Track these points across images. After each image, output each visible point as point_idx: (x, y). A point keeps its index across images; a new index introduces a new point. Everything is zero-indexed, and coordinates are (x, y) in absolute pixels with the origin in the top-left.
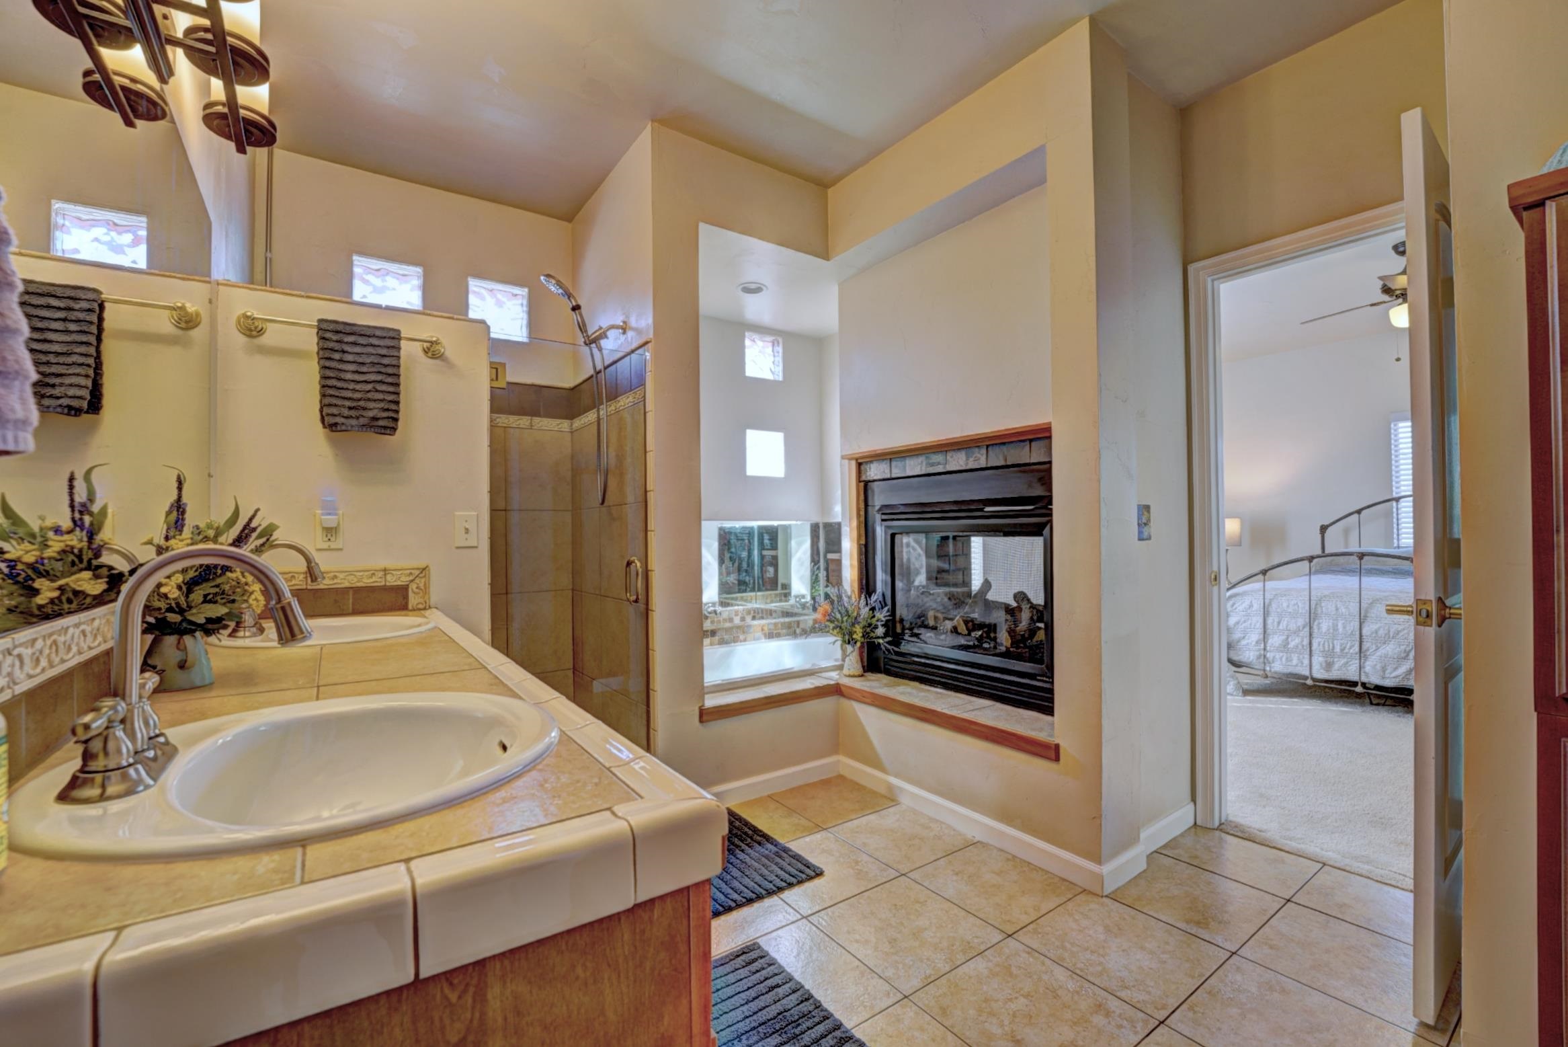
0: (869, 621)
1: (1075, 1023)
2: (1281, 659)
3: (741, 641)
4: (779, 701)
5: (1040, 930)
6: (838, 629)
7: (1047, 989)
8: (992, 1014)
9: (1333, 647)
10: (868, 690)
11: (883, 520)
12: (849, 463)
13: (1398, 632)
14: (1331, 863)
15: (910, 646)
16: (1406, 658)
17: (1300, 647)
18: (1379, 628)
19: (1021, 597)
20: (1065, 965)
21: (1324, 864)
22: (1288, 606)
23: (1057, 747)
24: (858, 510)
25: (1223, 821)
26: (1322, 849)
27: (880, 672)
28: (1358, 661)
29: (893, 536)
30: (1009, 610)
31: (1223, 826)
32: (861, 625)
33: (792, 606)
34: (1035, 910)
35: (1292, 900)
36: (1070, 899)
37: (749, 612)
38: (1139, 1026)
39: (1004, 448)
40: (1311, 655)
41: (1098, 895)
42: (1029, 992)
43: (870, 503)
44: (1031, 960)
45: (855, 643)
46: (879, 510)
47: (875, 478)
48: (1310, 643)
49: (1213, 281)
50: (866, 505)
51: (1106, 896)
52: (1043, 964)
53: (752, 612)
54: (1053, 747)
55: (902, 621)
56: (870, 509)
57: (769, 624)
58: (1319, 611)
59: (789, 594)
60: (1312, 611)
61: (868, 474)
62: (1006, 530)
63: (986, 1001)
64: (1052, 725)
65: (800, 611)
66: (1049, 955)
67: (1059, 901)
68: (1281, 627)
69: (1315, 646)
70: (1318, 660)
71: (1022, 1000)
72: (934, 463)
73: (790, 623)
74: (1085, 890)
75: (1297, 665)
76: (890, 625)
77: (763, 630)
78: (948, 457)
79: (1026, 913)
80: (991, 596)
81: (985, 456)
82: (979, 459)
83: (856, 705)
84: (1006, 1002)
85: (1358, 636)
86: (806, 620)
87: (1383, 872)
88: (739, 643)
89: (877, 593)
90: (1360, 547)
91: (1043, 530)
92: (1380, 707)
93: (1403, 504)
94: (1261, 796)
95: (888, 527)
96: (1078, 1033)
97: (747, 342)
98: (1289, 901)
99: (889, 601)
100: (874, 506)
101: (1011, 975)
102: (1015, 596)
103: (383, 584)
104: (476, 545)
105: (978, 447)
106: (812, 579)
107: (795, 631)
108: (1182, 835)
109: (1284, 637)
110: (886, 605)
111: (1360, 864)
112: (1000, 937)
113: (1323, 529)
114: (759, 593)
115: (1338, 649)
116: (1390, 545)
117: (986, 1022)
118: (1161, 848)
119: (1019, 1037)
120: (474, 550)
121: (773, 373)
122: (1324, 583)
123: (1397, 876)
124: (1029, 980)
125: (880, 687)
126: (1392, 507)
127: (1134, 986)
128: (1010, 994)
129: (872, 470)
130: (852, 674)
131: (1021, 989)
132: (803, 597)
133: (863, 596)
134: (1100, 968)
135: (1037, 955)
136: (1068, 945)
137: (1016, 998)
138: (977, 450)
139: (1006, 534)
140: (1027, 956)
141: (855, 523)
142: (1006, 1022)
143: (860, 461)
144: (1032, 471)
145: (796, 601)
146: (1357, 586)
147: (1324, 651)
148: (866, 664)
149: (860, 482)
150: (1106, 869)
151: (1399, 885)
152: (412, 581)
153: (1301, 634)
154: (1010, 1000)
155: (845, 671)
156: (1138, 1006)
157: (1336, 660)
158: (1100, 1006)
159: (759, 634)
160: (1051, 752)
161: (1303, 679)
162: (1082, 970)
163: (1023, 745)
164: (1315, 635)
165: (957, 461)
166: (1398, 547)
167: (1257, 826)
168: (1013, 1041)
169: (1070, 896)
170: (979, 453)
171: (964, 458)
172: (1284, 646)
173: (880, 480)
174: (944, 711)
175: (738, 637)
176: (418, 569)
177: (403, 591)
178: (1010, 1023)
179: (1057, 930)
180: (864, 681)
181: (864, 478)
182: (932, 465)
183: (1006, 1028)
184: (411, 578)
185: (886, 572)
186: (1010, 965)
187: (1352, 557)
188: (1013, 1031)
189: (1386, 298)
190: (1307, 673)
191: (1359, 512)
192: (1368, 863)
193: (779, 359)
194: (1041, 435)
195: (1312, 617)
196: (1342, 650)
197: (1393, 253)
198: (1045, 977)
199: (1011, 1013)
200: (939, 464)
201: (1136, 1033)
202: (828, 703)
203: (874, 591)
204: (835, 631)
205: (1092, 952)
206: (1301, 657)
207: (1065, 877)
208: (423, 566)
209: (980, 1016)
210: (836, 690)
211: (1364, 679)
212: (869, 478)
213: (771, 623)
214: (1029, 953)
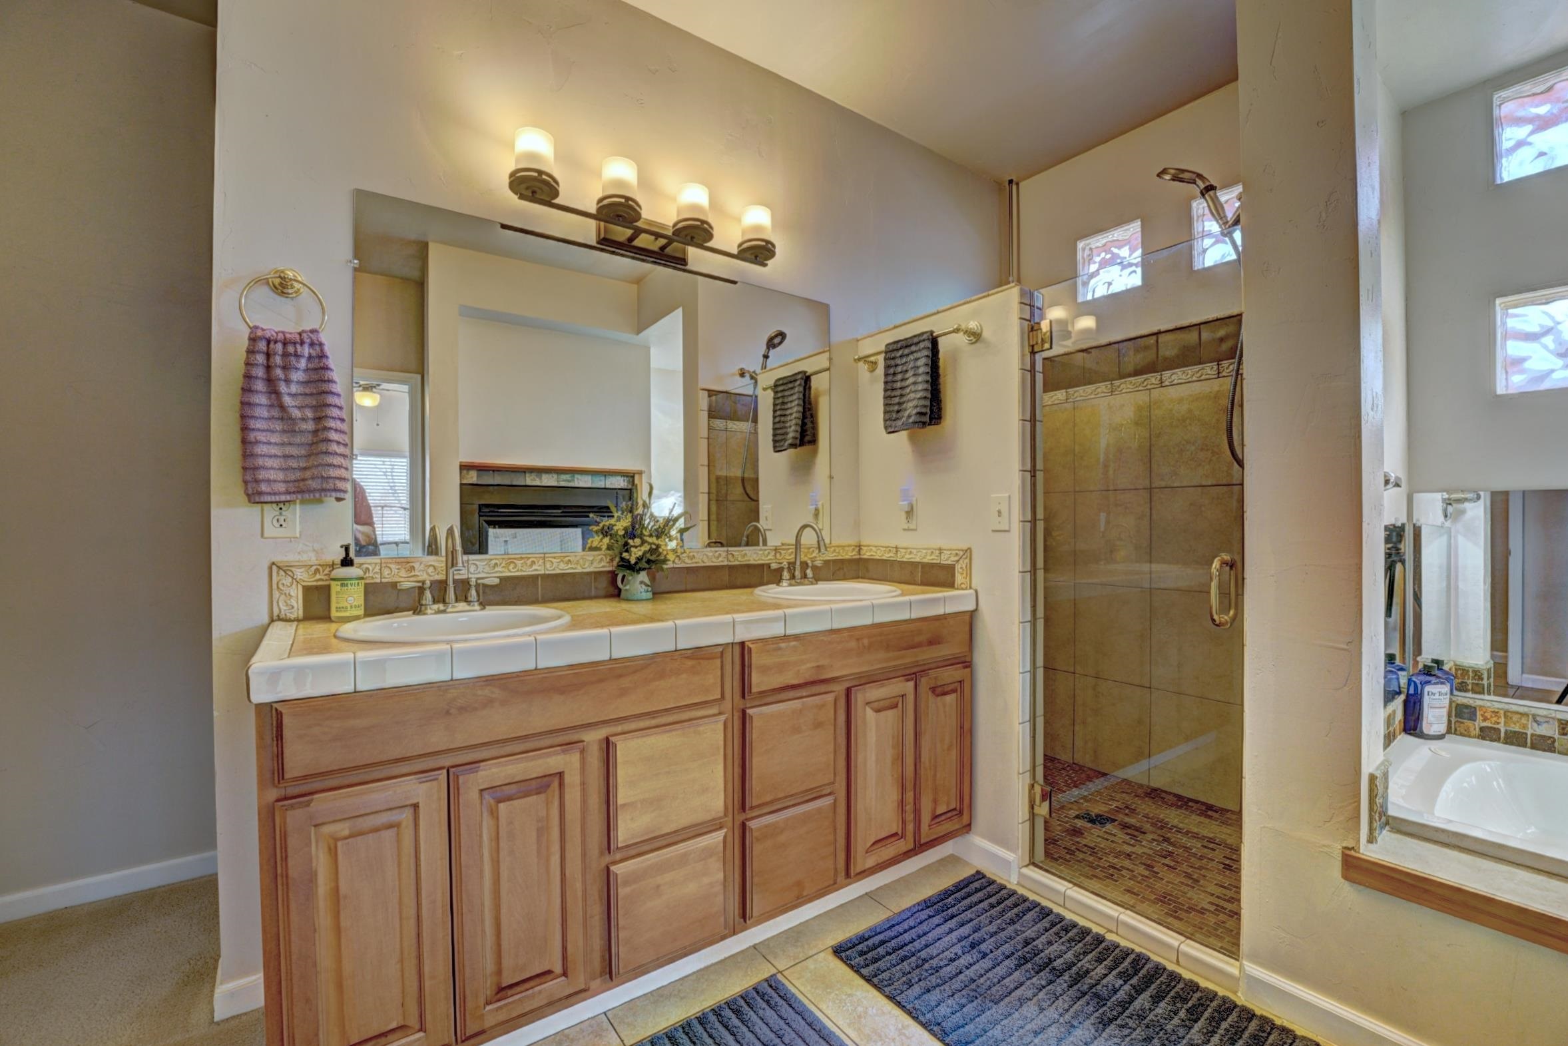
103: (938, 562)
104: (1007, 529)
120: (1007, 533)
152: (958, 561)
176: (963, 550)
177: (950, 569)
184: (957, 558)
208: (965, 548)
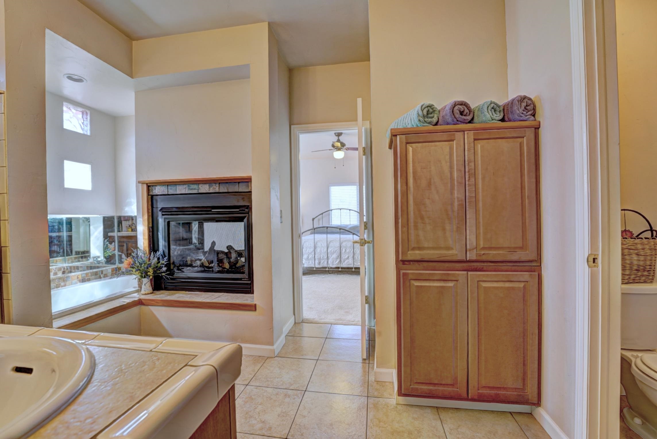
0: (156, 265)
1: (280, 405)
2: (307, 262)
3: (62, 286)
4: (106, 315)
5: (258, 378)
6: (139, 271)
7: (267, 398)
8: (251, 417)
9: (321, 257)
10: (160, 299)
11: (163, 215)
12: (142, 185)
13: (336, 251)
14: (333, 323)
15: (178, 274)
16: (338, 258)
17: (312, 258)
18: (332, 250)
19: (230, 247)
20: (270, 387)
21: (331, 324)
22: (308, 245)
23: (255, 305)
24: (148, 209)
25: (303, 319)
26: (330, 320)
27: (163, 290)
28: (327, 261)
29: (169, 223)
30: (226, 254)
31: (303, 321)
32: (152, 268)
33: (91, 263)
34: (253, 371)
35: (328, 337)
36: (264, 363)
37: (60, 269)
38: (299, 395)
39: (227, 185)
40: (315, 260)
41: (273, 357)
42: (261, 402)
43: (155, 206)
44: (258, 390)
45: (149, 277)
46: (160, 210)
47: (158, 194)
48: (315, 257)
49: (298, 133)
50: (152, 207)
51: (276, 357)
52: (263, 389)
53: (62, 269)
54: (254, 305)
55: (173, 263)
56: (155, 210)
57: (82, 274)
58: (317, 246)
59: (89, 256)
60: (315, 246)
61: (154, 191)
62: (217, 219)
63: (247, 413)
64: (253, 297)
65: (98, 265)
66: (263, 386)
67: (260, 365)
68: (307, 252)
69: (316, 257)
70: (317, 261)
71: (260, 406)
72: (193, 189)
73: (97, 272)
74: (268, 357)
75: (311, 264)
76: (168, 265)
77: (78, 278)
78: (200, 187)
79: (250, 374)
80: (216, 248)
81: (218, 187)
82: (215, 188)
83: (152, 308)
84: (254, 410)
85: (327, 253)
86: (107, 269)
87: (345, 322)
88: (60, 288)
89: (160, 251)
90: (322, 225)
91: (244, 219)
92: (332, 274)
93: (334, 212)
94: (311, 308)
95: (165, 219)
96: (282, 408)
97: (65, 109)
98: (326, 338)
99: (167, 254)
100: (157, 208)
101: (252, 399)
102: (227, 247)
105: (215, 183)
106: (104, 247)
107: (100, 276)
108: (292, 328)
109: (308, 255)
110: (165, 256)
111: (339, 321)
112: (244, 387)
113: (313, 219)
114: (67, 257)
115: (322, 258)
116: (329, 224)
117: (249, 421)
118: (287, 334)
119: (263, 420)
121: (83, 129)
122: (318, 237)
123: (348, 322)
124: (260, 398)
125: (165, 297)
126: (330, 212)
127: (294, 383)
128: (255, 406)
129: (156, 190)
130: (147, 293)
131: (258, 402)
132: (99, 257)
133: (152, 253)
134: (282, 383)
135: (259, 387)
136: (269, 379)
137: (257, 407)
138: (214, 184)
139: (217, 221)
140: (256, 389)
141: (146, 217)
142: (257, 417)
143: (149, 185)
144: (240, 195)
145: (94, 260)
146: (326, 237)
147: (318, 258)
148: (153, 287)
149: (149, 195)
150: (275, 347)
151: (349, 324)
153: (312, 254)
154: (256, 408)
155: (143, 292)
156: (297, 389)
157: (321, 261)
158: (286, 395)
159: (76, 281)
160: (253, 308)
161: (313, 268)
162: (276, 386)
163: (241, 307)
164: (316, 253)
165: (204, 188)
166: (332, 225)
167: (312, 318)
168: (262, 423)
169: (263, 362)
170: (215, 186)
171: (208, 187)
172: (308, 258)
173: (161, 195)
174: (203, 301)
175: (60, 284)
178: (258, 417)
179: (263, 376)
180: (155, 295)
181: (151, 193)
182: (192, 189)
183: (258, 419)
185: (165, 241)
186: (251, 396)
187: (324, 228)
188: (260, 419)
189: (333, 148)
190: (314, 266)
191: (322, 214)
192: (341, 320)
193: (88, 122)
194: (248, 181)
195: (315, 247)
196: (323, 258)
197: (334, 135)
198: (265, 394)
199: (257, 413)
200: (195, 189)
201: (299, 398)
202: (135, 310)
203: (158, 250)
204: (137, 272)
205: (277, 378)
206: (312, 261)
207: (260, 355)
209: (246, 420)
210: (140, 303)
211: (328, 266)
212: (154, 194)
213: (84, 274)
214: (256, 388)
